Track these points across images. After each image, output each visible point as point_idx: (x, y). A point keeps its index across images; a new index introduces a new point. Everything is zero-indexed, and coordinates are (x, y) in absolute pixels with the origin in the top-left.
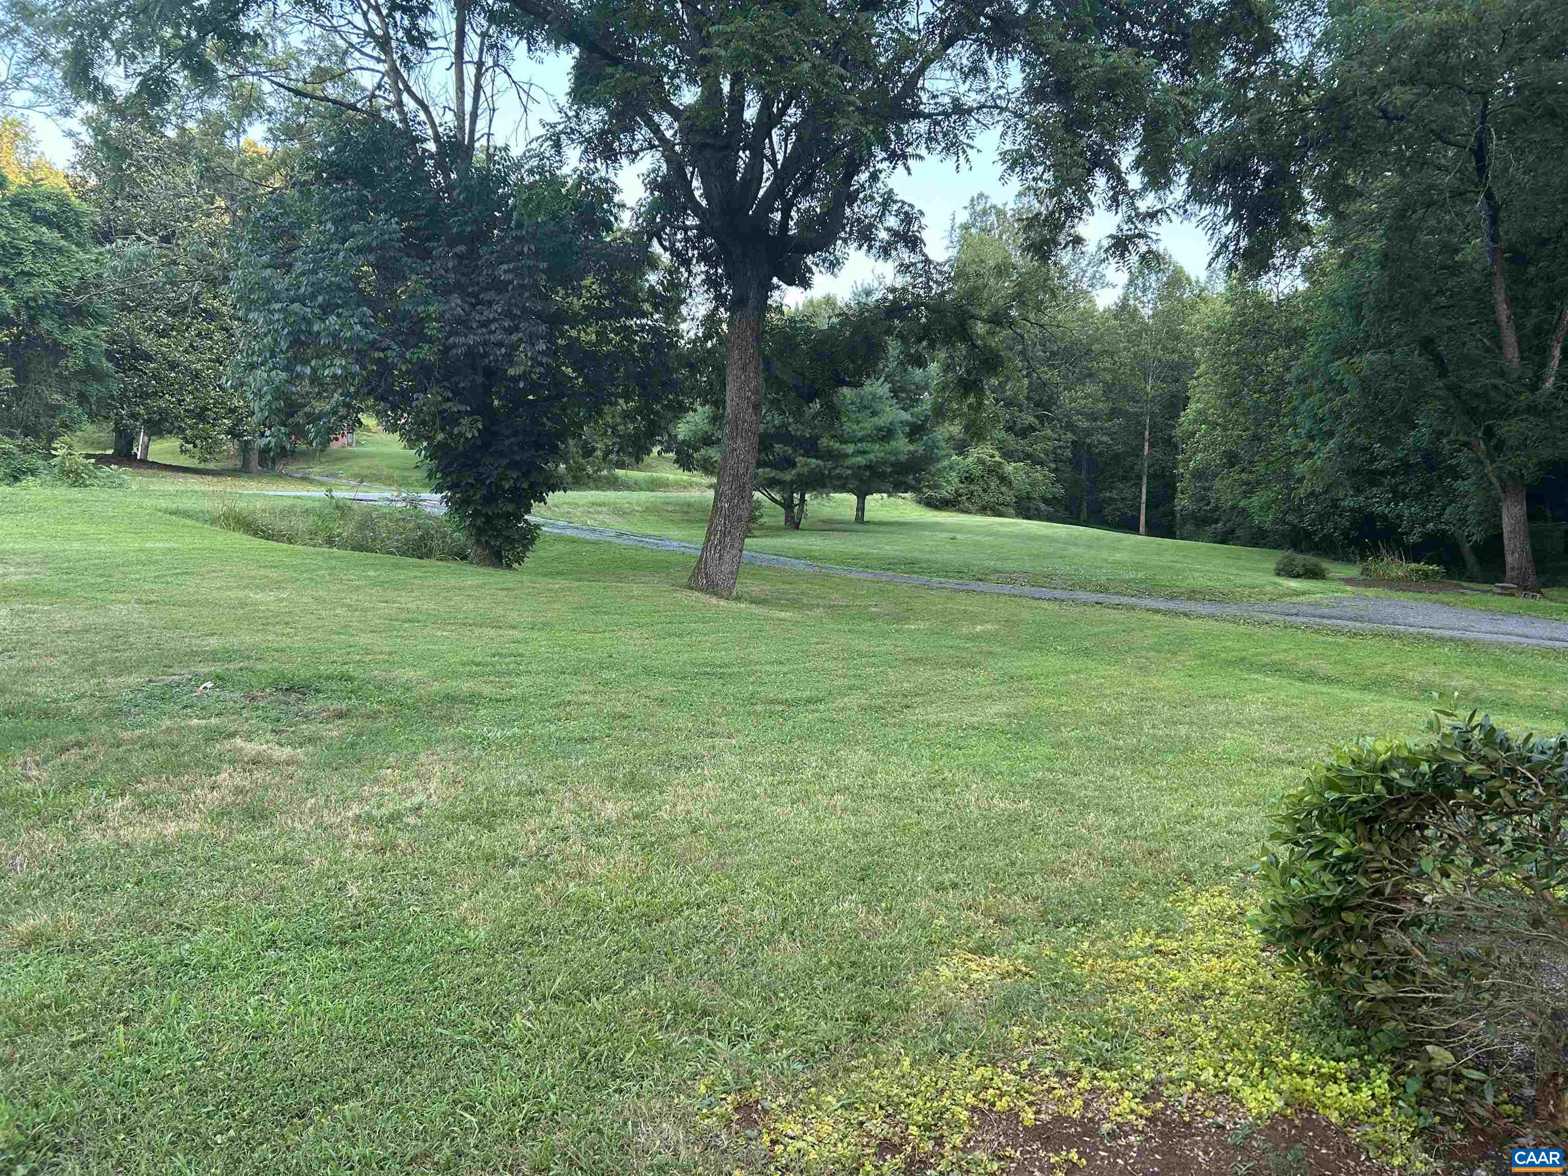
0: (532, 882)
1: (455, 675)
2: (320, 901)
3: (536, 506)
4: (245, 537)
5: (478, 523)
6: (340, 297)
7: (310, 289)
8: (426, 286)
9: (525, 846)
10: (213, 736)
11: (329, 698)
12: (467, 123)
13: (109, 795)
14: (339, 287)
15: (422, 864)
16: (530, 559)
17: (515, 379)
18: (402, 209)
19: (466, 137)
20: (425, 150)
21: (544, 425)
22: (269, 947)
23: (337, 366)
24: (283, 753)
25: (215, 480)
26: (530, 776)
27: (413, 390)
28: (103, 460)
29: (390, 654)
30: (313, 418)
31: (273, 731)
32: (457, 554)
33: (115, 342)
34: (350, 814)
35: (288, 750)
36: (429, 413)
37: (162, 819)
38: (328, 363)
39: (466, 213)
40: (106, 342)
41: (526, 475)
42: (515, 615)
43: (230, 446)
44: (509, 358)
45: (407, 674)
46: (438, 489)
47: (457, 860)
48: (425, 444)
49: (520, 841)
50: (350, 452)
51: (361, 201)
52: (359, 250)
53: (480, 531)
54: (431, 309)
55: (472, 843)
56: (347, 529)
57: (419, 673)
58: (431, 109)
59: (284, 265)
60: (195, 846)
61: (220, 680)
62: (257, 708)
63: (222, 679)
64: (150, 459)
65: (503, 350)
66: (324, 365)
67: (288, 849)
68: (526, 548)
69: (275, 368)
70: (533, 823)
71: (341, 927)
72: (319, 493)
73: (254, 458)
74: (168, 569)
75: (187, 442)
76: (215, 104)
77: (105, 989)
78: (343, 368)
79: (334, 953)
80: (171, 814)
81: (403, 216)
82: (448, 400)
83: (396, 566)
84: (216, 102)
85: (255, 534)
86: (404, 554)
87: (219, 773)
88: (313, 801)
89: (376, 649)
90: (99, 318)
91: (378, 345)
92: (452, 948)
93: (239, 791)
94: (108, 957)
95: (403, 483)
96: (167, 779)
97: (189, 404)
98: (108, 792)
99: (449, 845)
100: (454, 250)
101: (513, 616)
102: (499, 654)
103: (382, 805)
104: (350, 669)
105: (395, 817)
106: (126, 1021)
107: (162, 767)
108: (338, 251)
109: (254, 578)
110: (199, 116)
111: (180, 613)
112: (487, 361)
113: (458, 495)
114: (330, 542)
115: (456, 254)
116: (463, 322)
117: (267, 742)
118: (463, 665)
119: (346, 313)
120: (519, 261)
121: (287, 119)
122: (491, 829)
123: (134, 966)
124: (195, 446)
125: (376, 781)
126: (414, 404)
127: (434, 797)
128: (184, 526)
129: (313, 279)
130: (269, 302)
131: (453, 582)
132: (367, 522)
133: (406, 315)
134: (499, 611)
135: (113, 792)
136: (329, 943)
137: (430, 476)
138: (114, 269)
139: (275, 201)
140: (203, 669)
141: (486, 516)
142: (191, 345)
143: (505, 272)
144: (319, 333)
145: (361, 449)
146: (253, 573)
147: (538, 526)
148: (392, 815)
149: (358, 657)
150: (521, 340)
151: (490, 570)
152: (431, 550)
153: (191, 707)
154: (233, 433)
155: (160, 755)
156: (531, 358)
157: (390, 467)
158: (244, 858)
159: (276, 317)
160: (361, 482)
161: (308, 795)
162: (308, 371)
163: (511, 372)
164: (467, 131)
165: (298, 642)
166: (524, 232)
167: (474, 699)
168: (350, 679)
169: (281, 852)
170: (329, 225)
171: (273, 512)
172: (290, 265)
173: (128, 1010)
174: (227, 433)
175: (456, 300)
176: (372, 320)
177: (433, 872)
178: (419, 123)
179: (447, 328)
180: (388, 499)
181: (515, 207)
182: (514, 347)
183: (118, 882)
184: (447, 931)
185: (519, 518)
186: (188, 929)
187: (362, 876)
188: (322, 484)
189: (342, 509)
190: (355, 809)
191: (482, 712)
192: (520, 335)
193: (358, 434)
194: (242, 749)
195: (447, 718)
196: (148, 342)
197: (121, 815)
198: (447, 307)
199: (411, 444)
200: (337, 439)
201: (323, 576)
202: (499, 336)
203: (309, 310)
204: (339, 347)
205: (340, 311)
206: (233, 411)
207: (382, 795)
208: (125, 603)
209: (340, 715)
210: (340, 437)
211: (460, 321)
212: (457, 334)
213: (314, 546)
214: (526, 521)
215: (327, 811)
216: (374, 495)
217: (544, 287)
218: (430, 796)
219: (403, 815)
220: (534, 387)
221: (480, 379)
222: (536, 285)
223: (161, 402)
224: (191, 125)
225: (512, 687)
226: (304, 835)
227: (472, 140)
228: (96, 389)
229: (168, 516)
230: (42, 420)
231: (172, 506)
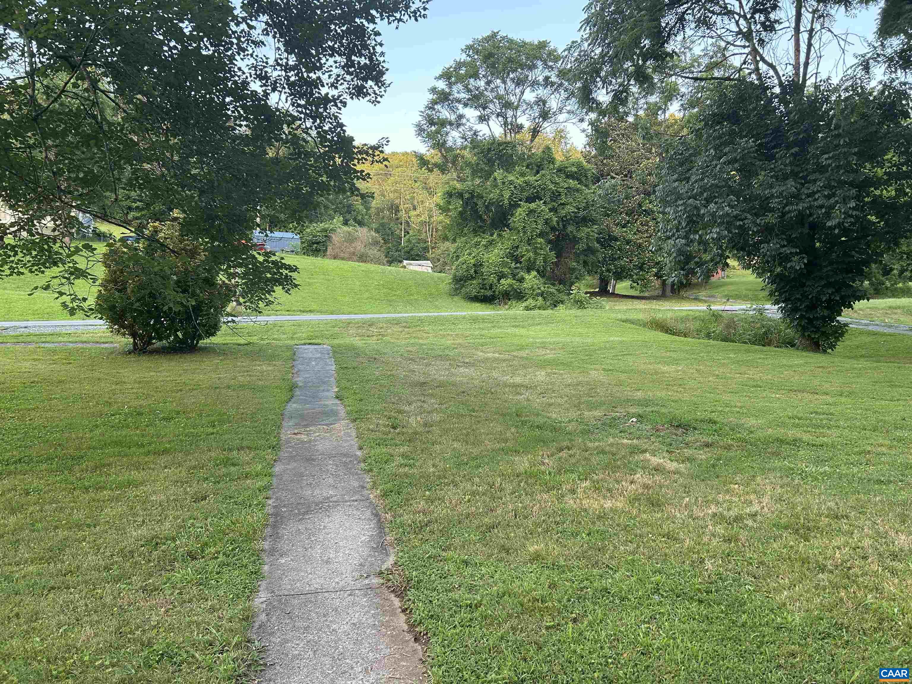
0: (836, 587)
1: (783, 425)
2: (687, 569)
3: (846, 311)
4: (660, 333)
5: (803, 323)
6: (717, 192)
7: (699, 190)
8: (772, 177)
9: (832, 557)
10: (635, 450)
11: (701, 434)
12: (802, 70)
13: (579, 479)
14: (717, 186)
15: (756, 556)
16: (840, 346)
17: (831, 228)
18: (757, 133)
19: (801, 79)
20: (772, 94)
21: (853, 256)
22: (655, 592)
23: (714, 233)
24: (672, 466)
25: (647, 302)
26: (837, 504)
27: (761, 242)
28: (593, 294)
29: (741, 407)
30: (699, 264)
31: (667, 451)
32: (789, 343)
33: (601, 233)
34: (710, 512)
35: (675, 464)
36: (770, 256)
37: (604, 497)
38: (709, 231)
39: (800, 127)
40: (597, 233)
41: (838, 291)
42: (827, 385)
43: (657, 283)
44: (828, 215)
45: (752, 422)
46: (776, 303)
47: (780, 558)
48: (769, 274)
49: (829, 552)
50: (723, 282)
51: (732, 133)
52: (729, 162)
53: (804, 329)
54: (774, 191)
55: (791, 547)
56: (719, 329)
57: (759, 421)
58: (777, 67)
59: (685, 179)
60: (620, 517)
61: (640, 417)
62: (659, 436)
63: (642, 417)
64: (616, 293)
65: (823, 210)
66: (706, 233)
67: (671, 529)
68: (837, 339)
69: (678, 238)
70: (839, 541)
71: (699, 590)
72: (703, 307)
73: (668, 289)
74: (620, 352)
75: (634, 282)
76: (653, 99)
77: (566, 597)
78: (718, 233)
79: (694, 607)
80: (609, 495)
81: (757, 137)
82: (784, 246)
83: (748, 351)
84: (654, 96)
85: (666, 332)
86: (754, 343)
87: (635, 474)
88: (688, 499)
89: (732, 404)
90: (594, 222)
91: (739, 217)
92: (774, 625)
93: (646, 487)
94: (570, 577)
95: (755, 299)
96: (609, 473)
97: (636, 262)
98: (579, 477)
99: (775, 545)
100: (791, 152)
101: (826, 386)
102: (816, 413)
103: (730, 509)
104: (714, 416)
105: (738, 519)
106: (575, 620)
107: (607, 467)
108: (716, 165)
109: (664, 357)
110: (645, 106)
111: (623, 377)
112: (811, 219)
113: (789, 306)
114: (708, 336)
115: (792, 154)
116: (797, 197)
117: (664, 458)
118: (790, 418)
119: (720, 201)
120: (837, 150)
121: (691, 96)
122: (807, 540)
123: (582, 585)
124: (638, 284)
125: (727, 491)
126: (761, 251)
127: (766, 509)
128: (629, 328)
129: (702, 183)
130: (676, 201)
131: (784, 362)
132: (731, 324)
133: (757, 197)
134: (816, 382)
135: (581, 477)
136: (691, 598)
137: (771, 295)
138: (600, 195)
139: (682, 143)
140: (632, 410)
141: (809, 319)
142: (638, 230)
143: (826, 159)
144: (704, 214)
145: (728, 280)
146: (663, 355)
147: (846, 325)
148: (736, 517)
149: (720, 409)
150: (837, 202)
151: (811, 354)
152: (771, 341)
153: (624, 432)
154: (658, 276)
155: (606, 459)
156: (844, 213)
157: (746, 290)
158: (645, 530)
159: (680, 208)
160: (728, 300)
161: (684, 495)
162: (697, 237)
163: (829, 224)
164: (801, 75)
165: (686, 397)
166: (841, 131)
167: (795, 443)
168: (715, 423)
169: (667, 530)
170: (712, 151)
171: (676, 320)
172: (689, 178)
173: (576, 613)
174: (655, 276)
175: (791, 182)
176: (736, 203)
177: (762, 563)
178: (769, 78)
179: (785, 202)
180: (744, 310)
181: (834, 115)
182: (832, 207)
183: (579, 531)
184: (772, 610)
185: (833, 319)
186: (612, 569)
187: (714, 557)
188: (706, 302)
189: (716, 316)
190: (713, 509)
191: (801, 453)
192: (837, 199)
193: (728, 272)
194: (649, 460)
195: (777, 454)
196: (617, 231)
197: (584, 491)
198: (784, 188)
199: (759, 275)
200: (713, 276)
201: (703, 357)
202: (820, 202)
203: (698, 202)
204: (716, 222)
205: (717, 200)
206: (658, 263)
207: (731, 502)
208: (597, 370)
209: (707, 445)
210: (715, 274)
211: (793, 196)
212: (792, 204)
213: (699, 339)
214: (838, 321)
215: (695, 507)
216: (737, 307)
217: (855, 164)
218: (763, 508)
219: (744, 518)
220: (845, 232)
221: (806, 231)
222: (849, 163)
223: (622, 262)
224: (641, 113)
225: (824, 437)
226: (681, 521)
227: (805, 80)
228: (591, 258)
229: (622, 323)
230: (567, 276)
231: (624, 317)
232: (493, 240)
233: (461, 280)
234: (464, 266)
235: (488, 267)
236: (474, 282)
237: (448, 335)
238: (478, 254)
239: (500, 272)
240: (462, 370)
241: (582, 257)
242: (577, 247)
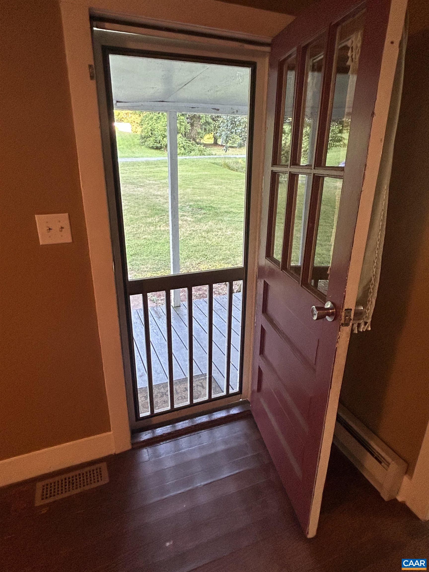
61: (191, 206)
153: (183, 211)
171: (234, 163)
228: (208, 127)
229: (212, 164)
230: (197, 136)
231: (214, 161)
232: (159, 117)
233: (145, 138)
234: (146, 130)
235: (157, 132)
236: (151, 139)
237: (135, 171)
238: (152, 124)
239: (164, 134)
240: (139, 189)
241: (204, 126)
242: (201, 121)
